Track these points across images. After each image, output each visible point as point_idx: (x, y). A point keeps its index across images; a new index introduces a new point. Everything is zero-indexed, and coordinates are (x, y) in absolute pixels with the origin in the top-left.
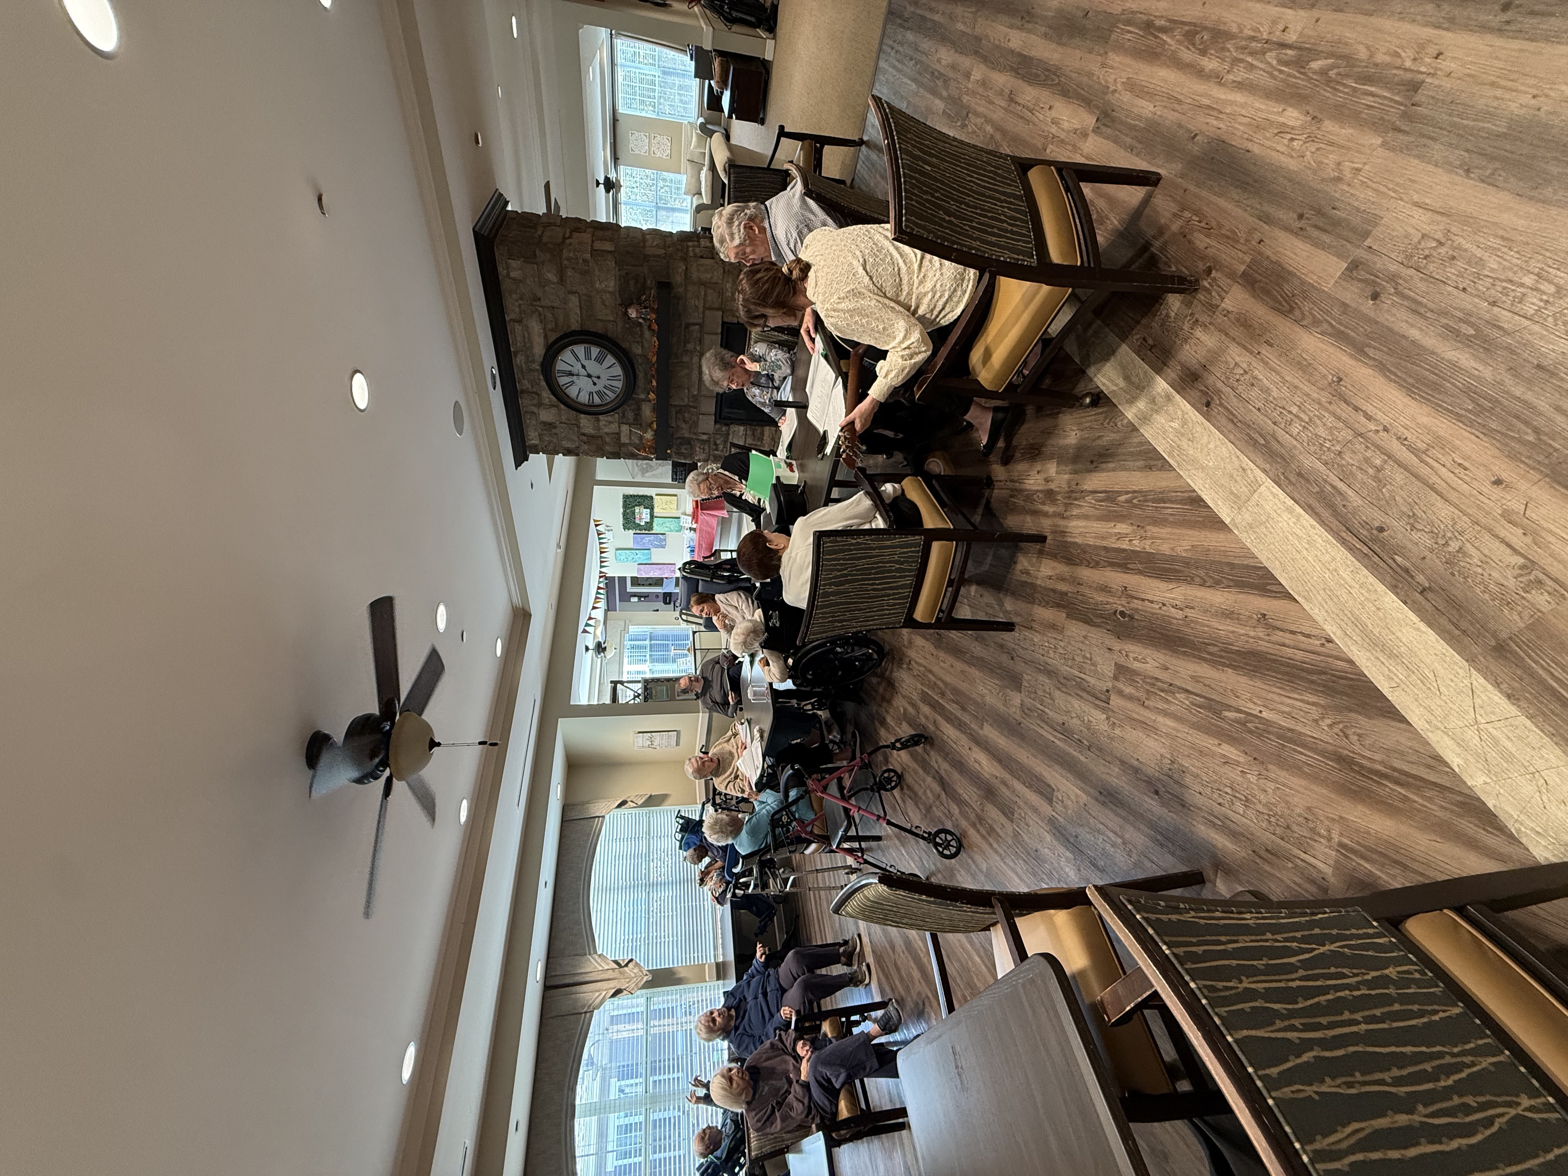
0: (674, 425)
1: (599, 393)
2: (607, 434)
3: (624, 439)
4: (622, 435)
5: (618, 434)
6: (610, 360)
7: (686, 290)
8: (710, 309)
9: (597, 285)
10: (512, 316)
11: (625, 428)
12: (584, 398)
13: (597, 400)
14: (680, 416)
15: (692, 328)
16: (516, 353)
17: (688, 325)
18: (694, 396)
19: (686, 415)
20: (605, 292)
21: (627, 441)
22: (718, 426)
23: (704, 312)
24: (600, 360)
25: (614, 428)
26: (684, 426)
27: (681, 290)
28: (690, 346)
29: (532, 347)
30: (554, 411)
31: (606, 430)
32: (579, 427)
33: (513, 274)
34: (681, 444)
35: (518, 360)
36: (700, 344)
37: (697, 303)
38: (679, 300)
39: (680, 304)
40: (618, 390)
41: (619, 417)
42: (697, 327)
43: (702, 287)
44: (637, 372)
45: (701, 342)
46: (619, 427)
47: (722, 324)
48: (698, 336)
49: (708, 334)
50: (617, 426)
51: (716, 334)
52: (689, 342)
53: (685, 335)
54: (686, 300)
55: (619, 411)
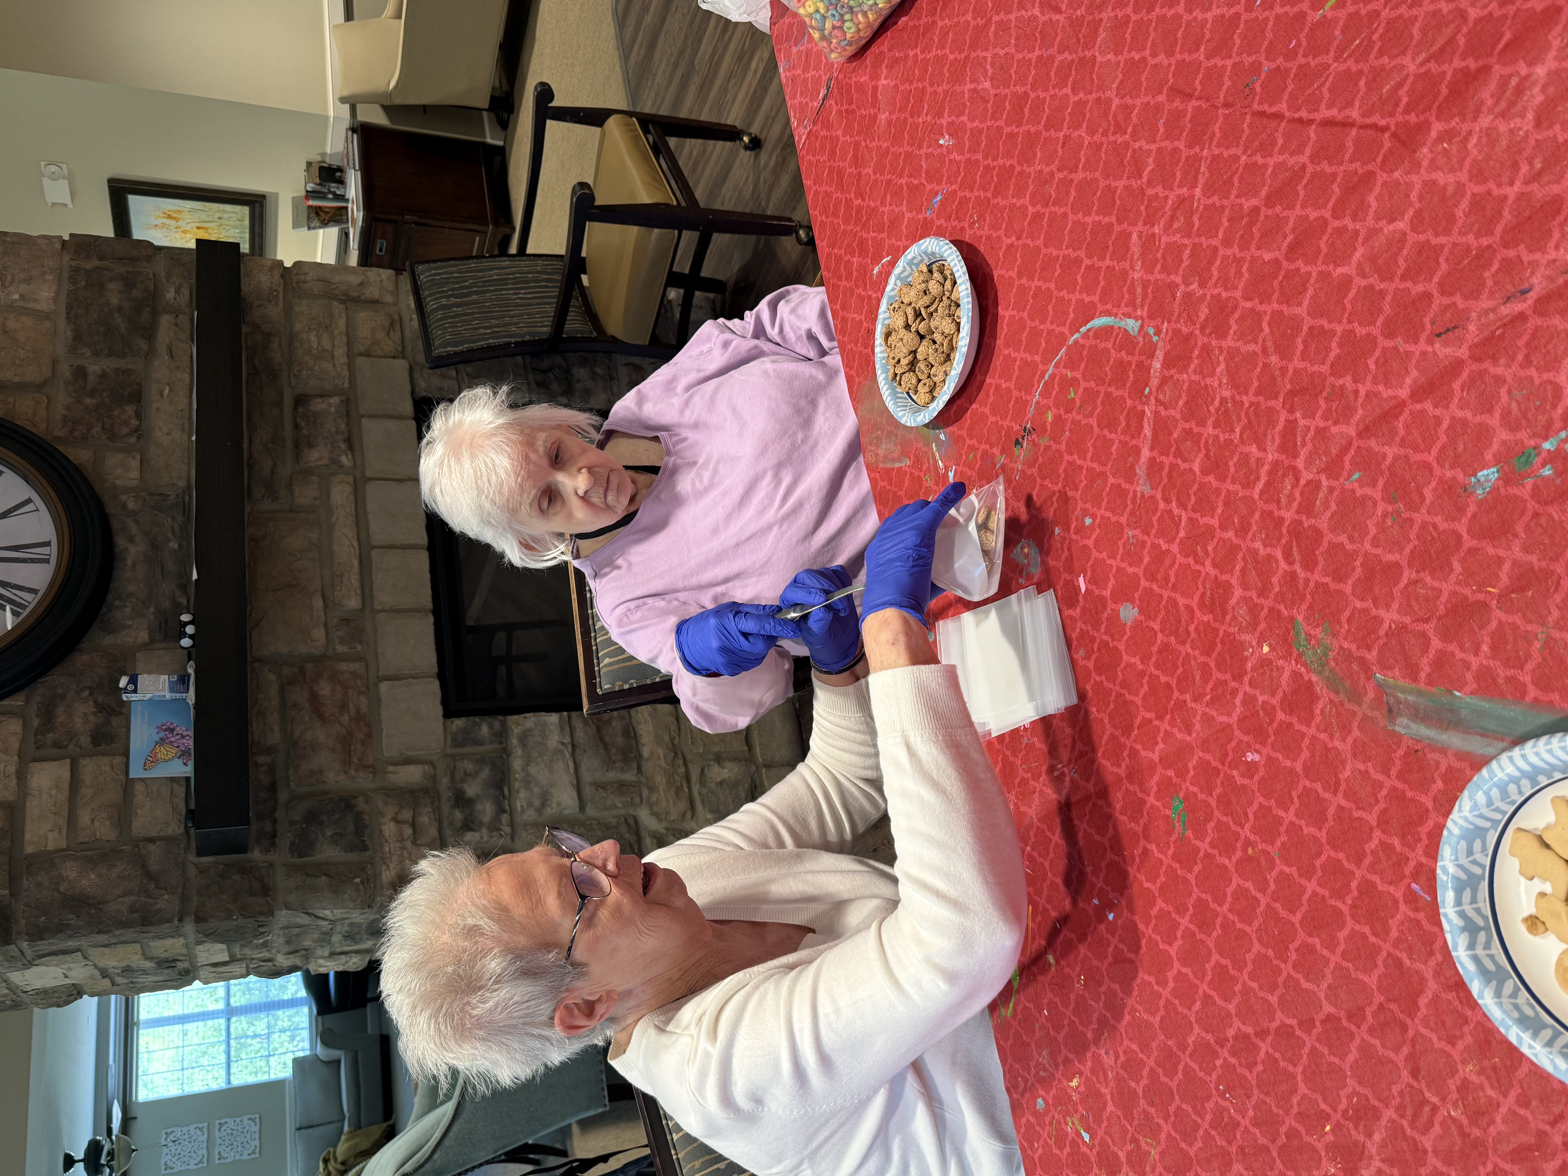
0: (274, 737)
3: (42, 833)
5: (12, 814)
7: (288, 310)
8: (367, 354)
11: (49, 777)
14: (299, 695)
15: (318, 405)
17: (301, 400)
18: (346, 621)
19: (325, 689)
22: (459, 723)
23: (351, 369)
26: (320, 734)
27: (274, 311)
28: (316, 456)
34: (311, 817)
36: (351, 448)
37: (326, 343)
38: (268, 335)
39: (275, 346)
40: (28, 597)
41: (25, 726)
42: (336, 400)
43: (337, 307)
44: (120, 541)
45: (351, 443)
46: (21, 776)
47: (413, 392)
48: (343, 427)
49: (371, 416)
50: (12, 769)
51: (400, 417)
52: (311, 446)
53: (296, 426)
54: (292, 337)
55: (27, 700)
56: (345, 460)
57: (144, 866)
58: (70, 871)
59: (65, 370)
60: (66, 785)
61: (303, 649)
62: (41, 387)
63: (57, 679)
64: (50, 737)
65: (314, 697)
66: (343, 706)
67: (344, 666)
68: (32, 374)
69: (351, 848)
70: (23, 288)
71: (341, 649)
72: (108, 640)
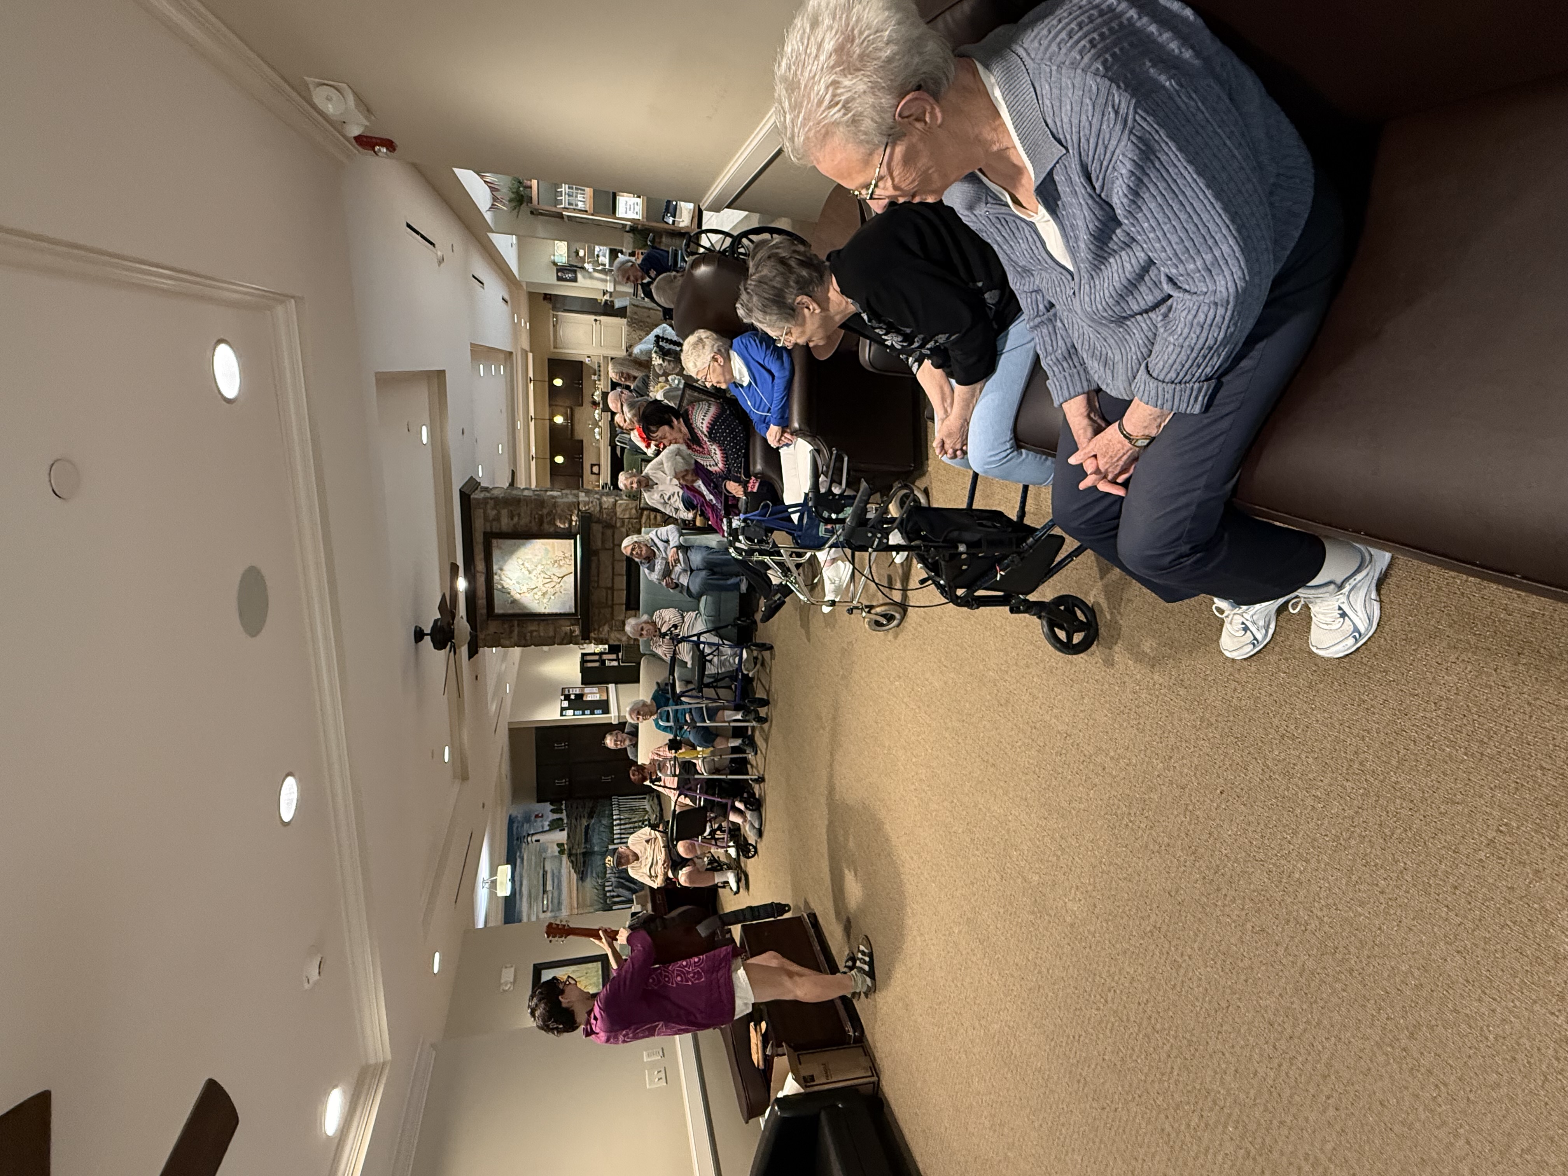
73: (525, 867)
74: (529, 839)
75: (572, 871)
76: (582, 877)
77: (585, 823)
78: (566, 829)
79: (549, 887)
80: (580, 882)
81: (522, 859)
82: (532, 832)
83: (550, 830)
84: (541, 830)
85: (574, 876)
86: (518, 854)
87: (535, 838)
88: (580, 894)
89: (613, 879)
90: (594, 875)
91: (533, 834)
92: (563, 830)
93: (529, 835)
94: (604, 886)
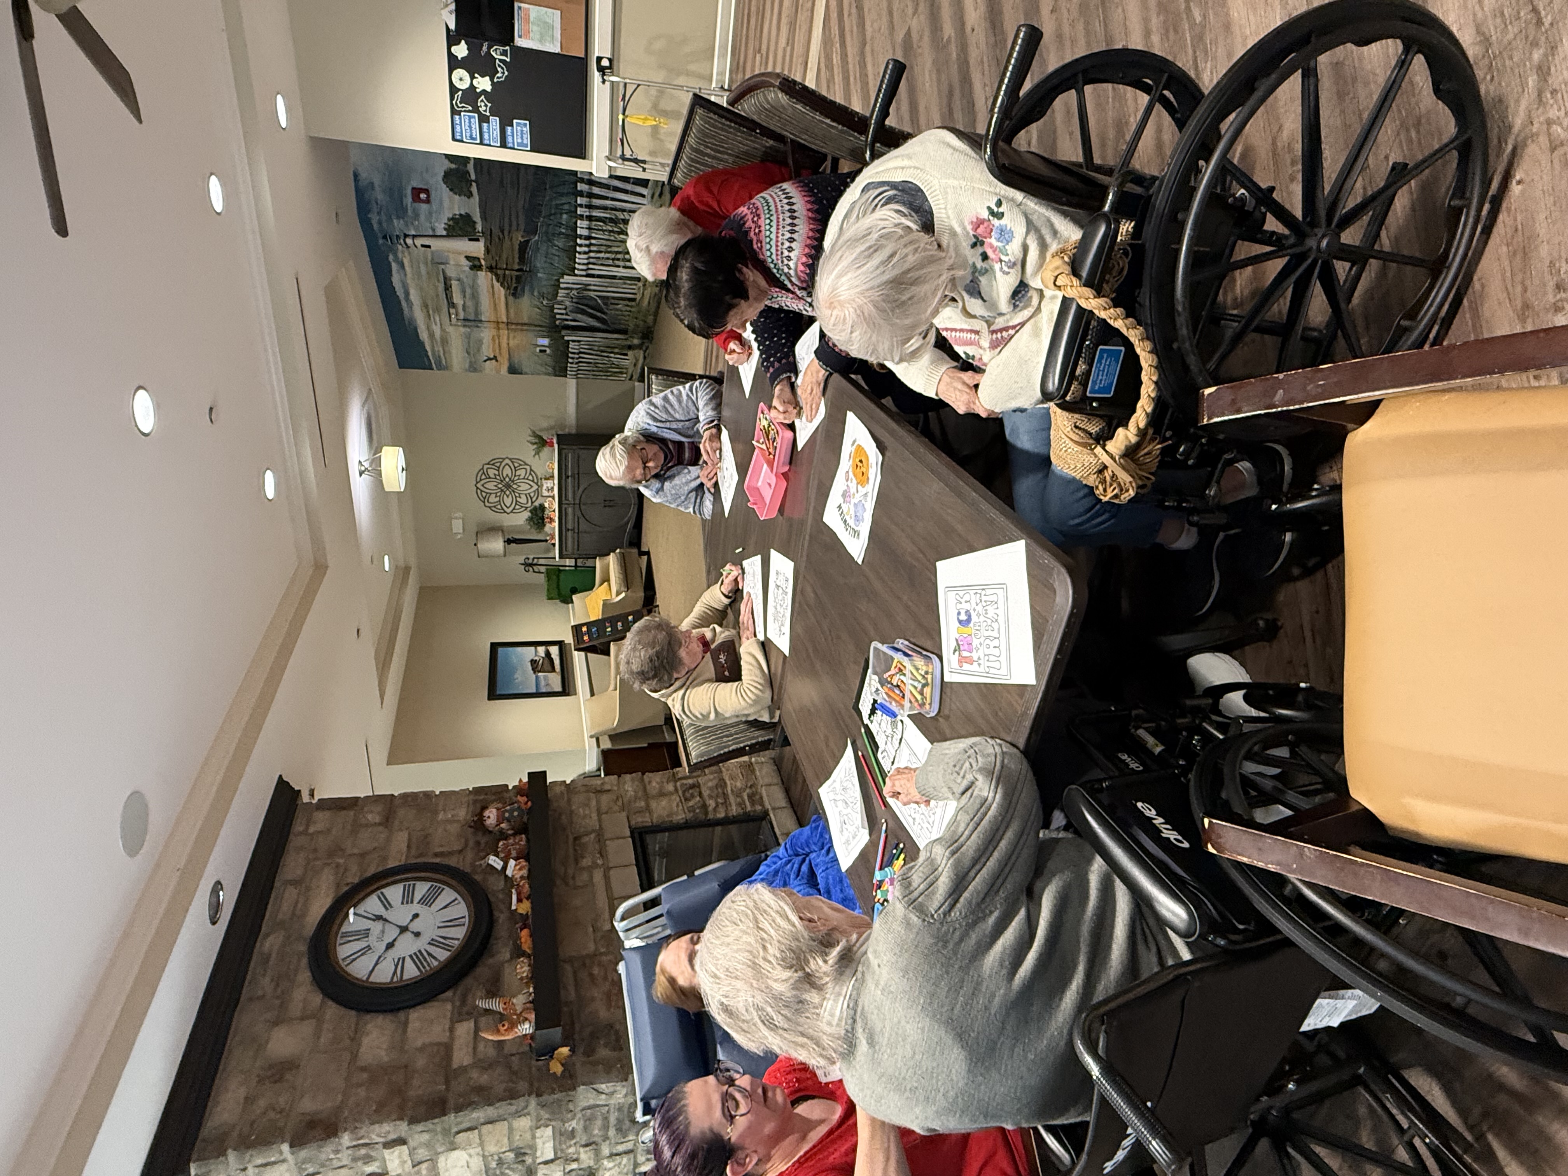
0: (572, 997)
1: (418, 958)
2: (422, 1049)
3: (461, 1057)
4: (457, 1045)
5: (447, 1049)
6: (448, 895)
7: (569, 800)
8: (606, 813)
9: (441, 816)
10: (289, 877)
11: (464, 1029)
12: (384, 975)
13: (411, 971)
14: (583, 975)
15: (585, 839)
16: (267, 935)
17: (577, 838)
18: (604, 936)
20: (455, 821)
21: (467, 1061)
23: (600, 820)
24: (426, 901)
25: (438, 1032)
27: (562, 803)
28: (586, 862)
29: (304, 915)
30: (307, 1028)
31: (419, 1043)
32: (355, 1056)
33: (311, 830)
34: (594, 1036)
35: (267, 944)
36: (601, 855)
37: (587, 812)
38: (560, 814)
39: (563, 817)
40: (456, 942)
41: (453, 1007)
42: (593, 836)
43: (592, 795)
44: (496, 914)
45: (602, 854)
46: (452, 1030)
47: (630, 827)
48: (597, 847)
49: (611, 839)
50: (447, 1027)
51: (624, 838)
52: (583, 857)
53: (575, 850)
54: (572, 812)
55: (454, 994)
56: (600, 862)
57: (510, 1067)
58: (474, 1074)
59: (471, 843)
60: (472, 1031)
61: (584, 953)
62: (460, 852)
63: (469, 981)
64: (465, 1009)
65: (591, 975)
66: (605, 978)
67: (604, 958)
68: (457, 847)
69: (614, 1049)
70: (453, 812)
71: (603, 950)
72: (491, 961)
73: (409, 275)
74: (409, 241)
75: (497, 285)
76: (515, 292)
77: (519, 238)
78: (482, 241)
79: (457, 299)
80: (511, 298)
81: (402, 265)
82: (413, 233)
83: (448, 236)
84: (431, 233)
85: (501, 292)
86: (391, 258)
87: (419, 242)
88: (512, 311)
89: (568, 303)
90: (536, 294)
91: (414, 237)
92: (478, 240)
93: (406, 236)
94: (552, 308)
